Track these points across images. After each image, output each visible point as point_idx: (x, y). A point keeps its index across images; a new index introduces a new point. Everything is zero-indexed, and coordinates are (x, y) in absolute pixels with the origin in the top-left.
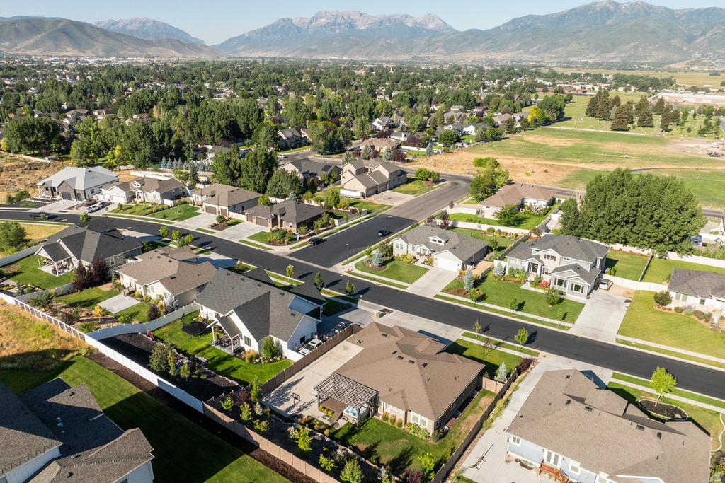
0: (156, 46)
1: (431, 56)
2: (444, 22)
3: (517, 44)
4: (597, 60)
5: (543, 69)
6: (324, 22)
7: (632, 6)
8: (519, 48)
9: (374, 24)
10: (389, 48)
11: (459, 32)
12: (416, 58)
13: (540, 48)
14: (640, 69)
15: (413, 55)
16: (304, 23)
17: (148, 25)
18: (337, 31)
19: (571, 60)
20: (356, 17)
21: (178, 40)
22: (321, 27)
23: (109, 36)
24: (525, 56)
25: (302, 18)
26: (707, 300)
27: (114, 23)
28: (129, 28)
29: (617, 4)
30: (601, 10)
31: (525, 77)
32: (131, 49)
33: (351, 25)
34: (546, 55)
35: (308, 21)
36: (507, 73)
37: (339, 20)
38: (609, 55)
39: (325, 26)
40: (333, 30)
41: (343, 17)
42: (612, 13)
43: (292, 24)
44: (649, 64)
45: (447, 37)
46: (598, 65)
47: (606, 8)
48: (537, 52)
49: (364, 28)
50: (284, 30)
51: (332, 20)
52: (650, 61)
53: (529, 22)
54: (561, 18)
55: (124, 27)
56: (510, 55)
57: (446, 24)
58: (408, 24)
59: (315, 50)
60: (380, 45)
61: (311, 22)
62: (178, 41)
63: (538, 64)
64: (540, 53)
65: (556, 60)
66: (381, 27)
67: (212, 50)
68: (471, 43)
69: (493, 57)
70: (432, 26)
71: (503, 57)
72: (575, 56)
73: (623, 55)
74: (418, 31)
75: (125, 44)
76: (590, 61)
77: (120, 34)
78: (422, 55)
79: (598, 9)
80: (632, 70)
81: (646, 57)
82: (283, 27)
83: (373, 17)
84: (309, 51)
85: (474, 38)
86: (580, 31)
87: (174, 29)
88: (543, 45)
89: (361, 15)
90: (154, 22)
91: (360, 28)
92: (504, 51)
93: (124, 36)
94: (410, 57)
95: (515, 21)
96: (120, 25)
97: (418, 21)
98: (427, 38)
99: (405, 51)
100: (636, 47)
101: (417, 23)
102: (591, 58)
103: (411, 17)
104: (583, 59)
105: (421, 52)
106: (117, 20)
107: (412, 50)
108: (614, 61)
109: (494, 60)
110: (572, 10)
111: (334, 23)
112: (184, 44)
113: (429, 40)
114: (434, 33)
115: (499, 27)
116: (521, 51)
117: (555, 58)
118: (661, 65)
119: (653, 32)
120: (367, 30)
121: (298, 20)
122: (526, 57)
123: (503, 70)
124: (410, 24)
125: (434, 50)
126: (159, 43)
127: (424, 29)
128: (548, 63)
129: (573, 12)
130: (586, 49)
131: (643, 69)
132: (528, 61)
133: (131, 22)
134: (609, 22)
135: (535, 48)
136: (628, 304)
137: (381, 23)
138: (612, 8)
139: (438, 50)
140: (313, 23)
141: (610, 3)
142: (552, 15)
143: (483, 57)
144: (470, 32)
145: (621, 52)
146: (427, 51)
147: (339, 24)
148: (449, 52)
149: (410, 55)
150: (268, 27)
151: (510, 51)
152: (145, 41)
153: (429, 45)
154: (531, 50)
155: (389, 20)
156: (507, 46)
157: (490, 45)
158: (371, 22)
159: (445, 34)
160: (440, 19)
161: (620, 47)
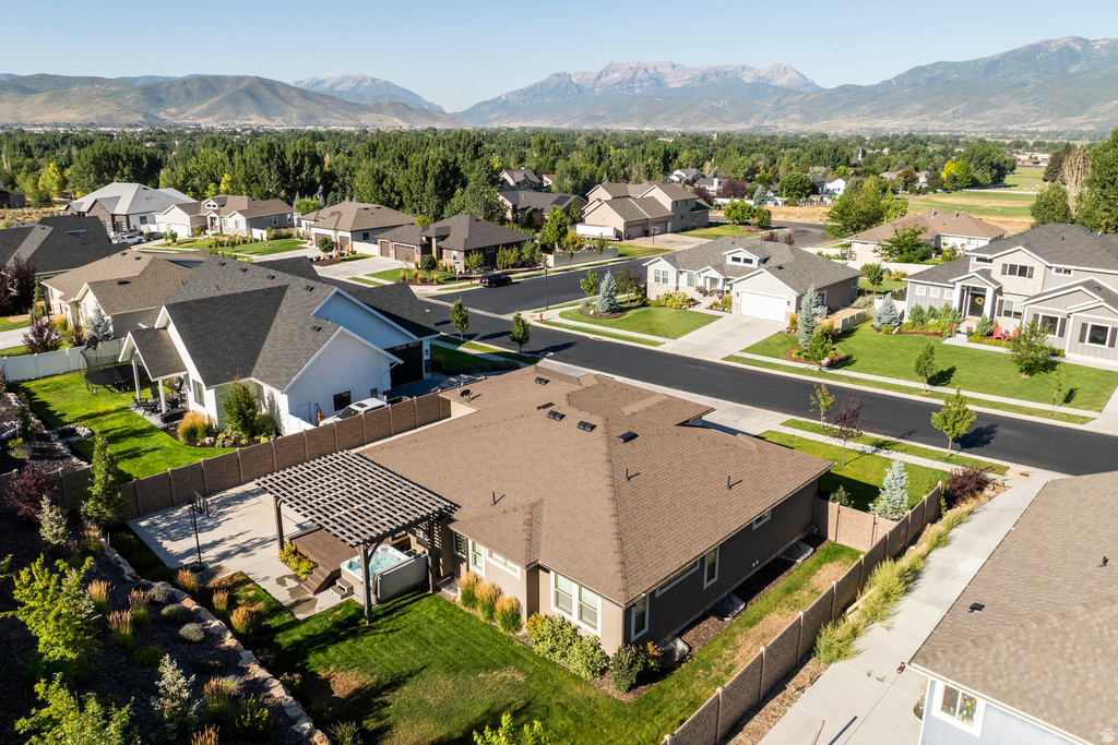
0: (372, 112)
1: (780, 125)
2: (801, 75)
3: (920, 106)
4: (1054, 128)
6: (617, 78)
7: (1113, 45)
8: (922, 112)
9: (694, 79)
10: (715, 114)
11: (822, 90)
12: (757, 128)
13: (957, 111)
15: (753, 123)
16: (588, 80)
17: (366, 84)
18: (637, 91)
19: (1010, 128)
20: (667, 70)
21: (403, 103)
22: (614, 85)
23: (308, 99)
24: (932, 123)
25: (585, 73)
27: (319, 83)
28: (338, 88)
29: (1087, 42)
30: (1060, 51)
32: (338, 116)
33: (658, 81)
34: (967, 121)
35: (595, 76)
37: (640, 74)
38: (1074, 120)
39: (619, 83)
40: (630, 89)
41: (646, 70)
42: (1079, 56)
43: (571, 81)
45: (807, 95)
46: (1055, 134)
47: (1069, 49)
48: (952, 118)
49: (677, 85)
50: (560, 89)
51: (631, 74)
53: (938, 72)
54: (991, 65)
55: (332, 87)
56: (908, 122)
57: (805, 78)
58: (745, 79)
59: (603, 118)
60: (702, 110)
61: (599, 78)
62: (405, 106)
64: (957, 118)
65: (982, 129)
66: (704, 84)
67: (453, 117)
68: (845, 105)
69: (880, 125)
70: (782, 81)
71: (896, 125)
72: (1017, 122)
73: (1099, 120)
74: (760, 89)
75: (330, 109)
76: (1041, 129)
77: (323, 96)
78: (767, 123)
79: (1054, 50)
82: (557, 86)
83: (692, 70)
84: (594, 118)
85: (849, 97)
86: (1024, 85)
87: (401, 89)
88: (961, 107)
89: (674, 67)
90: (374, 80)
91: (672, 86)
92: (898, 117)
93: (330, 98)
94: (747, 127)
95: (916, 72)
96: (326, 85)
97: (762, 75)
98: (775, 99)
99: (741, 119)
101: (759, 78)
102: (1043, 125)
103: (750, 69)
104: (1029, 126)
105: (766, 117)
106: (321, 77)
107: (751, 116)
108: (1083, 129)
109: (882, 127)
110: (1010, 52)
111: (632, 80)
112: (412, 110)
113: (778, 102)
114: (786, 91)
115: (889, 81)
116: (926, 116)
117: (982, 126)
120: (683, 87)
121: (580, 75)
122: (932, 125)
124: (748, 78)
125: (784, 116)
126: (377, 108)
127: (770, 87)
128: (971, 131)
129: (1012, 55)
130: (1037, 111)
132: (938, 129)
133: (342, 80)
134: (1074, 69)
135: (949, 112)
137: (704, 77)
138: (1078, 48)
139: (791, 117)
140: (602, 80)
141: (1074, 41)
142: (977, 61)
143: (864, 125)
144: (844, 89)
145: (1096, 115)
146: (775, 118)
147: (640, 81)
148: (809, 119)
149: (747, 123)
150: (535, 86)
151: (908, 117)
152: (358, 106)
153: (778, 109)
154: (942, 114)
155: (717, 73)
156: (902, 110)
157: (875, 107)
158: (687, 77)
159: (802, 92)
160: (795, 71)
161: (1094, 108)
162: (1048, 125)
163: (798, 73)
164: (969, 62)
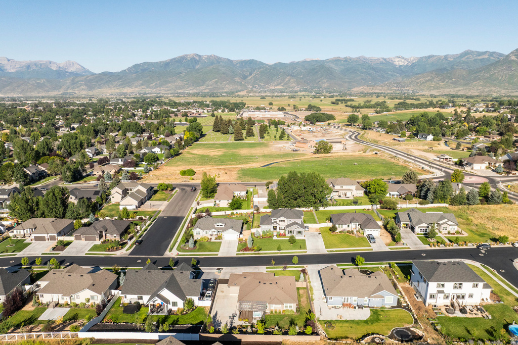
1: (77, 92)
2: (82, 67)
3: (141, 82)
4: (195, 91)
5: (163, 98)
7: (209, 57)
8: (142, 85)
9: (22, 67)
10: (39, 86)
11: (94, 74)
12: (64, 94)
13: (157, 84)
14: (222, 96)
15: (62, 91)
19: (179, 91)
20: (6, 62)
26: (350, 225)
29: (200, 56)
31: (156, 106)
34: (162, 89)
36: (144, 104)
38: (202, 88)
42: (198, 61)
44: (226, 92)
45: (87, 77)
46: (197, 95)
47: (194, 58)
48: (155, 87)
49: (13, 71)
52: (226, 91)
53: (146, 67)
54: (167, 64)
56: (136, 89)
57: (84, 68)
58: (52, 68)
60: (31, 85)
63: (159, 95)
64: (157, 87)
65: (169, 92)
66: (29, 70)
68: (107, 82)
69: (125, 91)
70: (73, 69)
71: (133, 91)
72: (181, 89)
73: (210, 87)
74: (61, 73)
76: (191, 92)
78: (69, 91)
79: (189, 59)
80: (218, 97)
81: (223, 89)
83: (21, 62)
85: (107, 78)
86: (181, 73)
88: (158, 82)
89: (9, 60)
91: (9, 71)
92: (131, 87)
94: (60, 93)
95: (136, 66)
97: (61, 66)
98: (71, 78)
99: (54, 89)
100: (216, 82)
101: (60, 67)
102: (191, 90)
103: (54, 63)
105: (68, 88)
107: (60, 87)
108: (205, 91)
109: (126, 93)
113: (73, 80)
114: (76, 75)
115: (125, 70)
116: (144, 87)
117: (168, 90)
118: (233, 93)
119: (224, 73)
120: (17, 72)
122: (148, 90)
123: (139, 101)
124: (54, 68)
125: (78, 87)
127: (67, 72)
128: (165, 94)
129: (174, 60)
130: (187, 84)
131: (224, 96)
132: (150, 93)
134: (197, 67)
135: (153, 84)
136: (321, 235)
137: (28, 67)
138: (197, 58)
139: (82, 87)
141: (195, 55)
142: (160, 62)
143: (118, 91)
144: (104, 74)
145: (208, 86)
146: (73, 88)
148: (91, 88)
151: (136, 87)
153: (73, 84)
154: (151, 85)
155: (36, 65)
156: (134, 84)
157: (121, 83)
158: (19, 66)
159: (85, 75)
160: (78, 64)
161: (207, 83)
162: (192, 90)
163: (80, 65)
164: (157, 62)
